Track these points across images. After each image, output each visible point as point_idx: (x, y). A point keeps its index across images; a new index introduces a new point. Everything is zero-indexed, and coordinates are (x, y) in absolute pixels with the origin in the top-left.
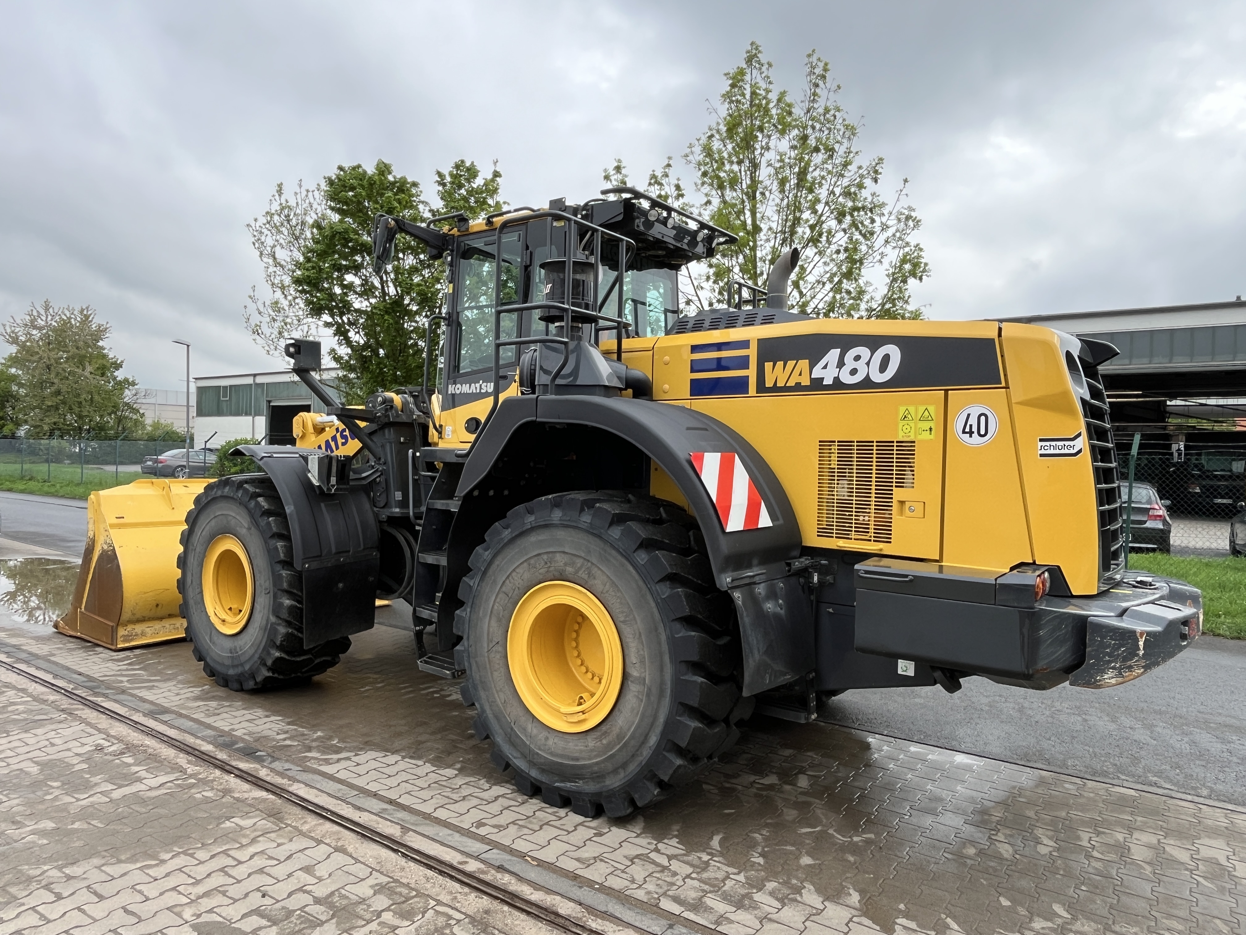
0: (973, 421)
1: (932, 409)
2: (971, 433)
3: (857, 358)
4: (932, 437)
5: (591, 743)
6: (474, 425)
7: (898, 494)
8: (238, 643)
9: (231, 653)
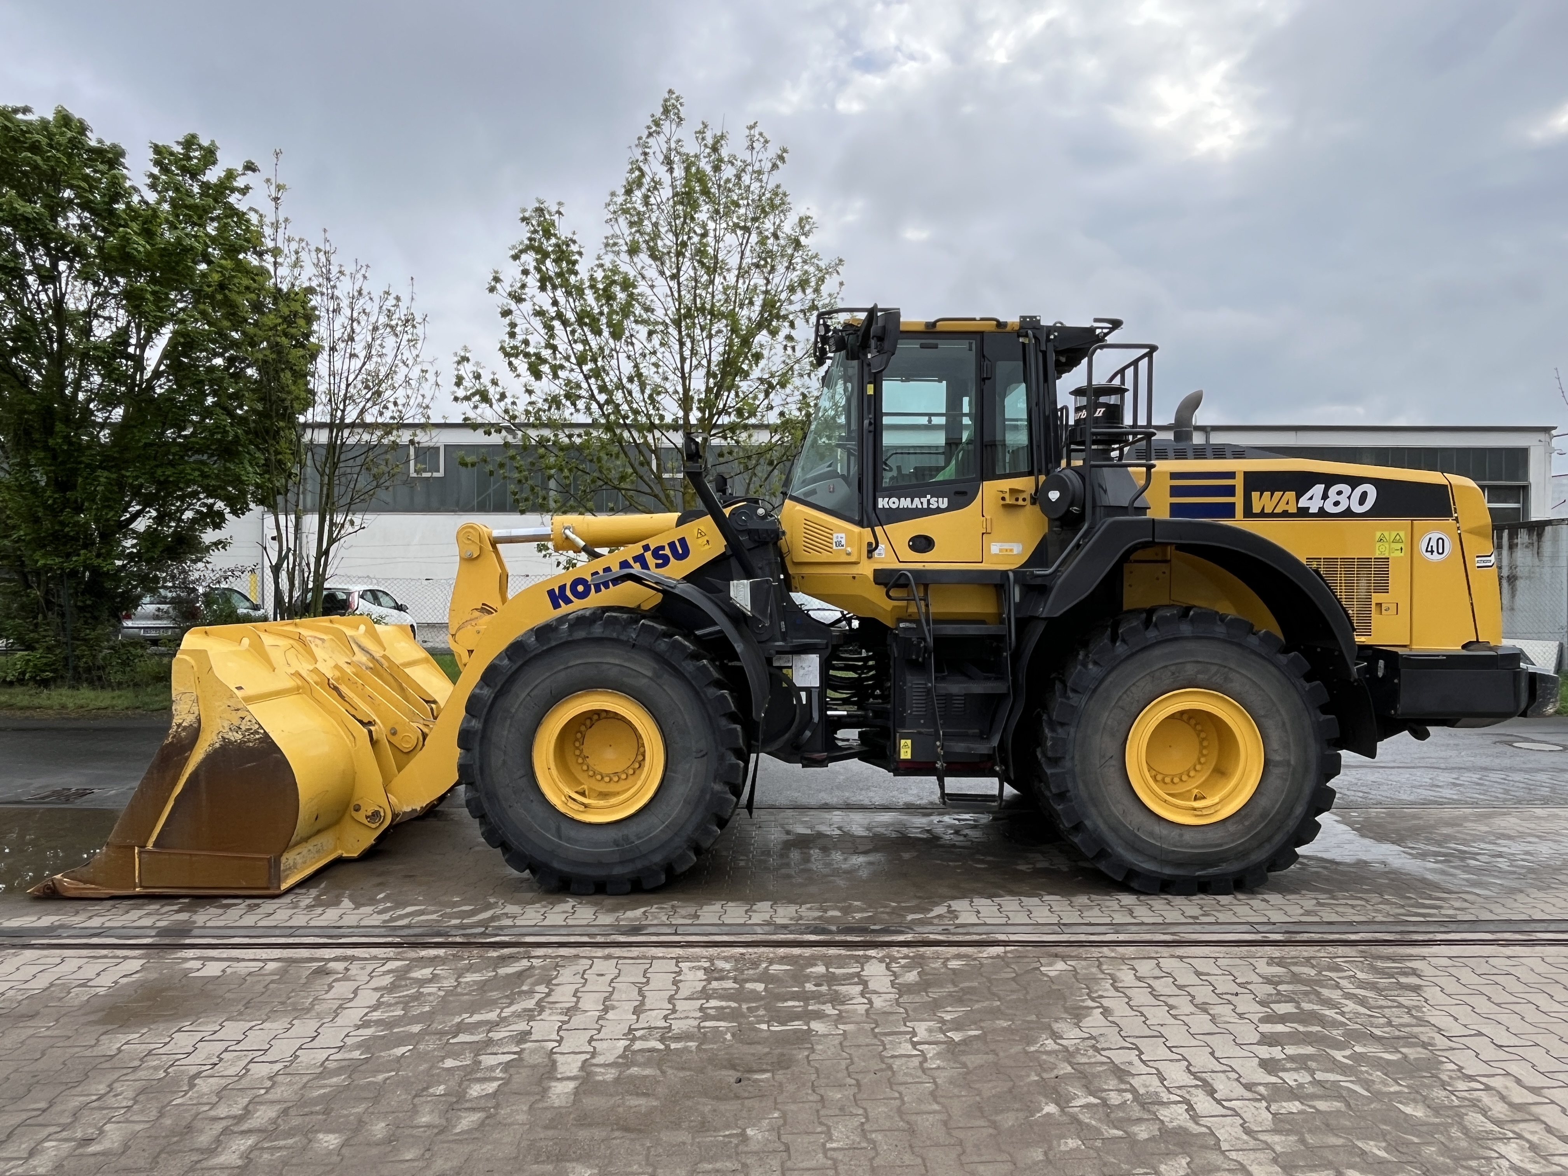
0: (1433, 543)
1: (1402, 534)
2: (1432, 552)
3: (1339, 493)
4: (1402, 555)
5: (1232, 828)
6: (923, 544)
7: (1376, 598)
8: (631, 830)
9: (618, 845)
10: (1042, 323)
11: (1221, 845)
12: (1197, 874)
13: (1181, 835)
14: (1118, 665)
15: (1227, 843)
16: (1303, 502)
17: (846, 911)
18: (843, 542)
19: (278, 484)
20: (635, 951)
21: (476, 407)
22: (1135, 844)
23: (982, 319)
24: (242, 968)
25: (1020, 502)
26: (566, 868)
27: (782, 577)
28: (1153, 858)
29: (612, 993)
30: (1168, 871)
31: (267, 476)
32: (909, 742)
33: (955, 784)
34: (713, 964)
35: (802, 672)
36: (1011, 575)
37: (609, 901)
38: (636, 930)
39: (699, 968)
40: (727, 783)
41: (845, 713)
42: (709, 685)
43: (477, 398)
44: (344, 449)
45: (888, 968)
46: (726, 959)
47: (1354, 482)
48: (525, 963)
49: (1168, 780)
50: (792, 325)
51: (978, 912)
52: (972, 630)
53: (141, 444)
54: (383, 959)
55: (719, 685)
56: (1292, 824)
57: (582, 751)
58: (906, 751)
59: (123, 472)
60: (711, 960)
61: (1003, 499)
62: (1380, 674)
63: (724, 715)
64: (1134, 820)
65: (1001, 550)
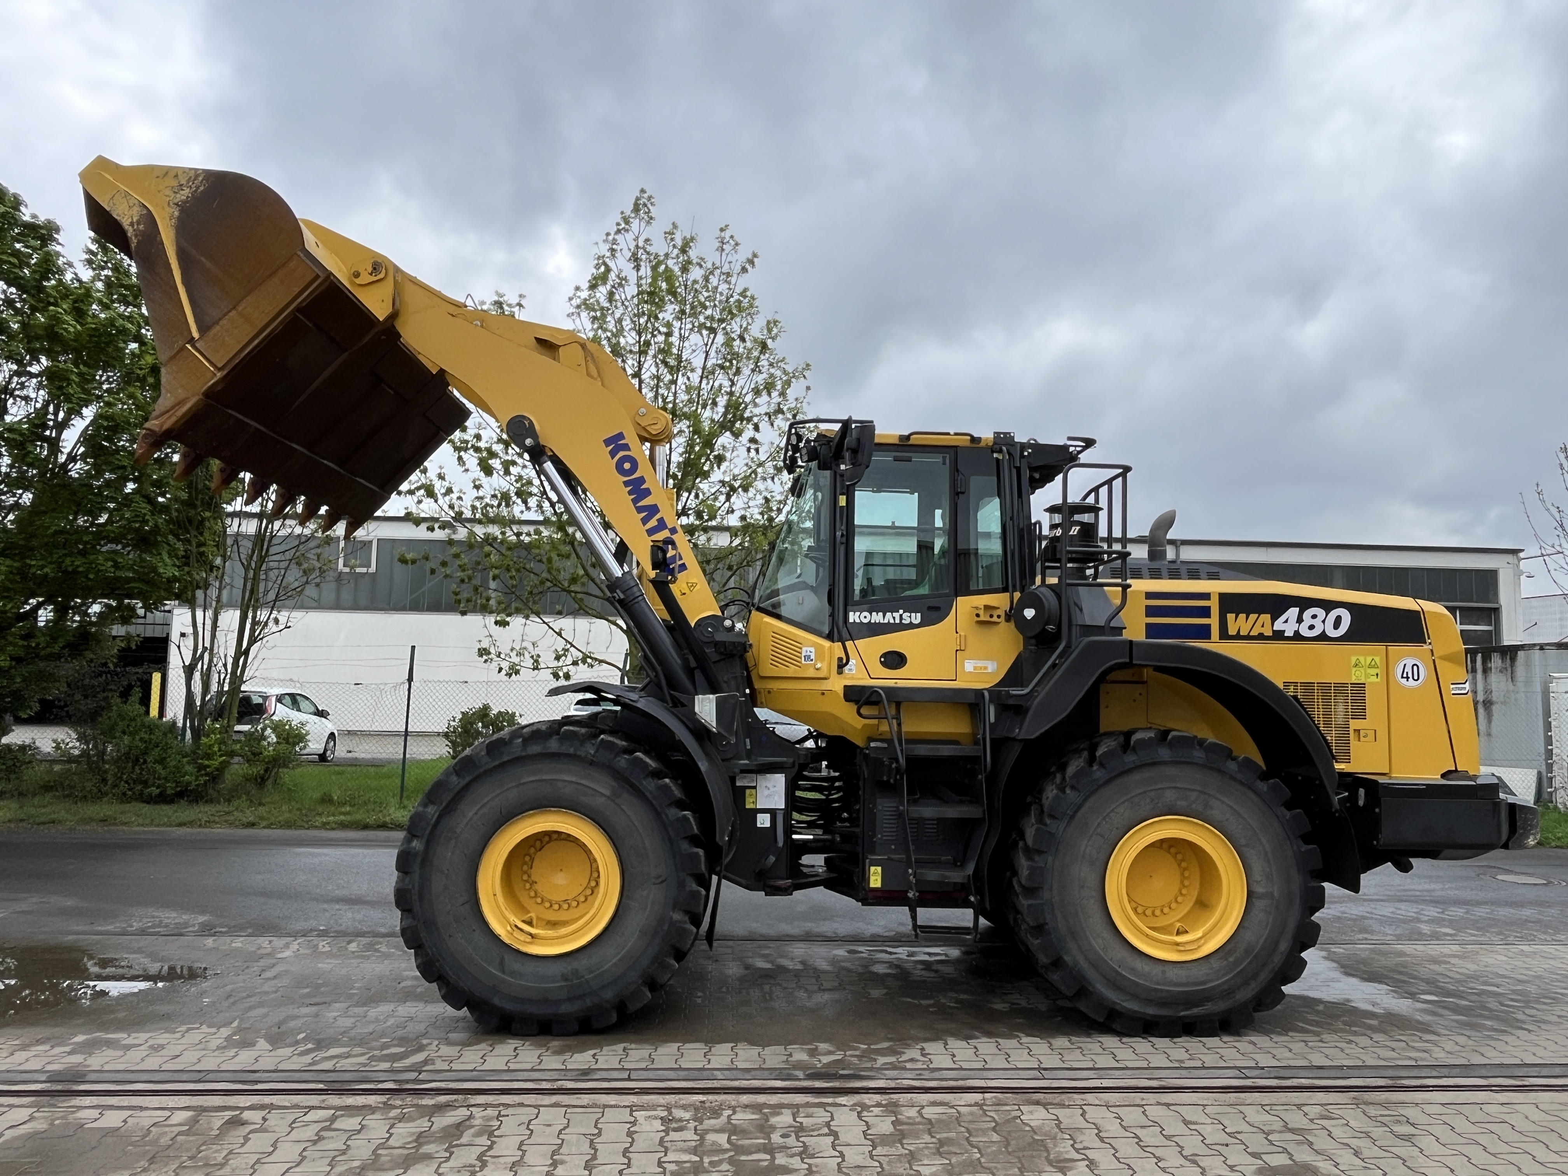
0: (1408, 669)
1: (1377, 659)
2: (1408, 678)
3: (1314, 617)
4: (1378, 680)
5: (1215, 964)
6: (894, 660)
7: (1354, 724)
8: (581, 964)
9: (566, 980)
10: (1016, 440)
11: (1204, 983)
12: (1182, 1014)
13: (1164, 972)
14: (1097, 790)
15: (1211, 981)
16: (1279, 625)
17: (813, 1053)
18: (813, 657)
19: (198, 578)
20: (585, 1099)
21: (420, 502)
22: (1117, 982)
23: (956, 434)
24: (146, 1119)
25: (995, 619)
26: (508, 1006)
27: (748, 691)
28: (1135, 997)
29: (561, 1146)
30: (1151, 1011)
31: (186, 569)
32: (879, 869)
33: (928, 915)
34: (670, 1113)
35: (767, 792)
36: (986, 694)
37: (556, 1043)
38: (585, 1074)
39: (656, 1118)
40: (686, 912)
41: (811, 837)
42: (670, 805)
43: (422, 492)
44: (274, 541)
45: (860, 1117)
46: (684, 1107)
47: (1328, 605)
48: (464, 1112)
49: (1149, 912)
50: (756, 428)
51: (954, 1056)
52: (946, 751)
53: (51, 531)
54: (306, 1107)
55: (680, 805)
56: (1277, 960)
57: (529, 876)
58: (875, 879)
59: (28, 561)
60: (668, 1108)
61: (978, 615)
62: (1361, 803)
63: (685, 838)
64: (1115, 955)
65: (975, 668)
